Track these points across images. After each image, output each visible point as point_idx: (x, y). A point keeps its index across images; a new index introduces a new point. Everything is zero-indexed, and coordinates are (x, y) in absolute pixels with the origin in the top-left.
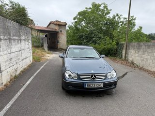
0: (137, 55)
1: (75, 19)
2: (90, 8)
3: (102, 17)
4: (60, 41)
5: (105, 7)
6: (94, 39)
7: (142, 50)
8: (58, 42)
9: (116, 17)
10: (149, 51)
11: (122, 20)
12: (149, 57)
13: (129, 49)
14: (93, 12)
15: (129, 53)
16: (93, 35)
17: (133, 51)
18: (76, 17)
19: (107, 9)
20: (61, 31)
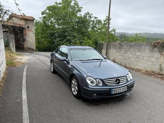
0: (118, 54)
1: (43, 13)
2: (60, 4)
3: (74, 14)
4: (27, 40)
5: (75, 4)
6: (68, 38)
7: (124, 50)
8: (24, 40)
9: (88, 16)
10: (131, 50)
11: (93, 19)
12: (131, 56)
13: (110, 49)
14: (64, 8)
15: (110, 53)
16: (66, 34)
17: (114, 51)
18: (45, 11)
19: (78, 6)
20: (28, 27)
